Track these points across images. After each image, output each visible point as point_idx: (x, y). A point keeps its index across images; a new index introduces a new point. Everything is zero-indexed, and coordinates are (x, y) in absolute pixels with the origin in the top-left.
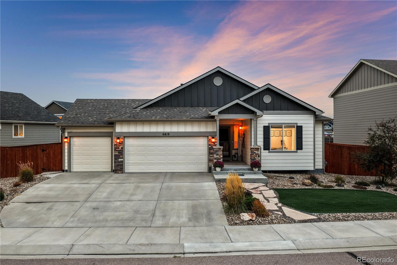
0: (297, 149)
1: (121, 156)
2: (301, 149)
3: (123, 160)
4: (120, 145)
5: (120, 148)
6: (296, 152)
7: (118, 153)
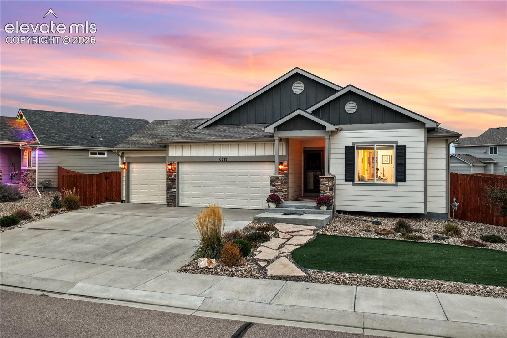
0: (397, 181)
1: (174, 186)
2: (404, 180)
3: (175, 191)
4: (173, 173)
5: (173, 176)
6: (396, 185)
7: (170, 182)
